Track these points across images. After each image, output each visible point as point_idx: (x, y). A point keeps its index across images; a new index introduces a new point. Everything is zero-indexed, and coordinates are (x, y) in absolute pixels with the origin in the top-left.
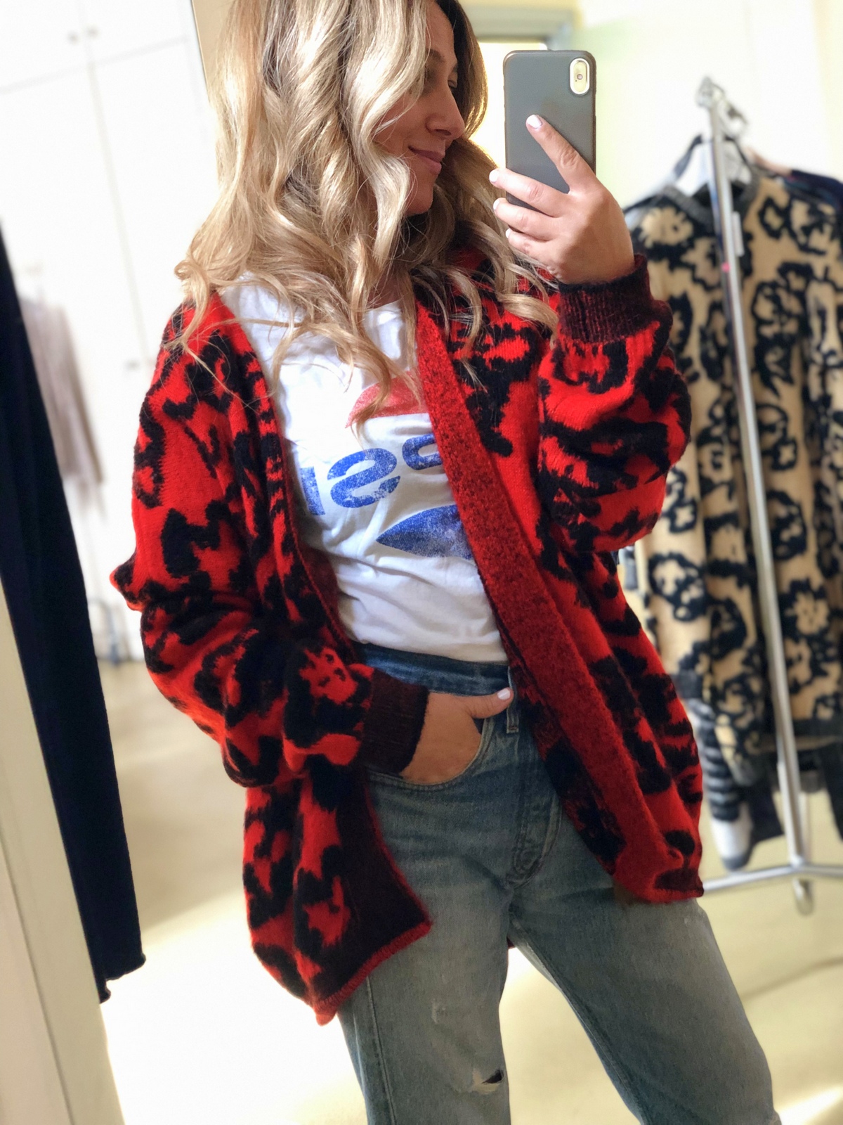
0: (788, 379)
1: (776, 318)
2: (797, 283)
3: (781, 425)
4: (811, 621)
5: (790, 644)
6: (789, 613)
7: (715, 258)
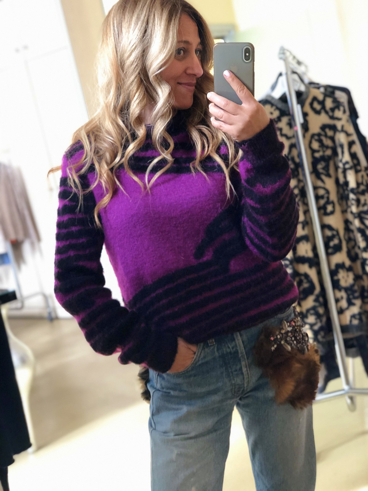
0: (329, 175)
1: (321, 149)
2: (330, 133)
3: (326, 196)
4: (346, 281)
5: (337, 292)
6: (335, 278)
7: (291, 124)
